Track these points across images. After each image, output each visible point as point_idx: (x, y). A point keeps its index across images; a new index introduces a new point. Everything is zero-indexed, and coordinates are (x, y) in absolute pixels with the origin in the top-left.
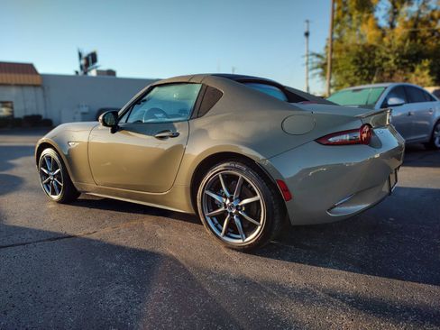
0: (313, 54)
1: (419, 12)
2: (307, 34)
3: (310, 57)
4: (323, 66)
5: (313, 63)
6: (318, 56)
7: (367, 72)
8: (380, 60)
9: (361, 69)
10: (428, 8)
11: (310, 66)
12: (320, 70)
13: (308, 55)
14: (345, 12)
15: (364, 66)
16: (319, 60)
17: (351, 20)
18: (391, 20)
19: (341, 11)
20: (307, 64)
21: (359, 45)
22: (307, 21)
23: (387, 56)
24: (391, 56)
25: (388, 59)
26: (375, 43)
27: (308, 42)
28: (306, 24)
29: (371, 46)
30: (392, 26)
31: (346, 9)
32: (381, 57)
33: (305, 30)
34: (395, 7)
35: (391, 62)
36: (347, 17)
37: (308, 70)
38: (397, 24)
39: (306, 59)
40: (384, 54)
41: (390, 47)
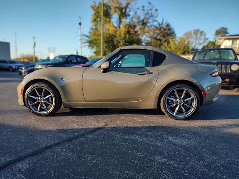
0: (84, 35)
1: (130, 22)
2: (80, 24)
3: (83, 37)
4: (90, 42)
5: (84, 40)
6: (87, 36)
7: (111, 47)
8: (116, 42)
9: (109, 45)
10: (133, 21)
11: (83, 41)
12: (88, 44)
13: (81, 36)
14: (98, 16)
15: (110, 44)
16: (87, 38)
17: (101, 21)
18: (118, 24)
19: (96, 16)
20: (81, 40)
21: (107, 34)
22: (80, 17)
23: (120, 40)
24: (121, 41)
25: (120, 42)
26: (114, 34)
27: (81, 29)
28: (79, 19)
29: (112, 35)
30: (119, 27)
31: (99, 15)
32: (117, 41)
33: (79, 22)
34: (120, 18)
35: (122, 43)
36: (99, 19)
37: (81, 43)
38: (122, 26)
39: (80, 37)
40: (118, 40)
41: (120, 36)
